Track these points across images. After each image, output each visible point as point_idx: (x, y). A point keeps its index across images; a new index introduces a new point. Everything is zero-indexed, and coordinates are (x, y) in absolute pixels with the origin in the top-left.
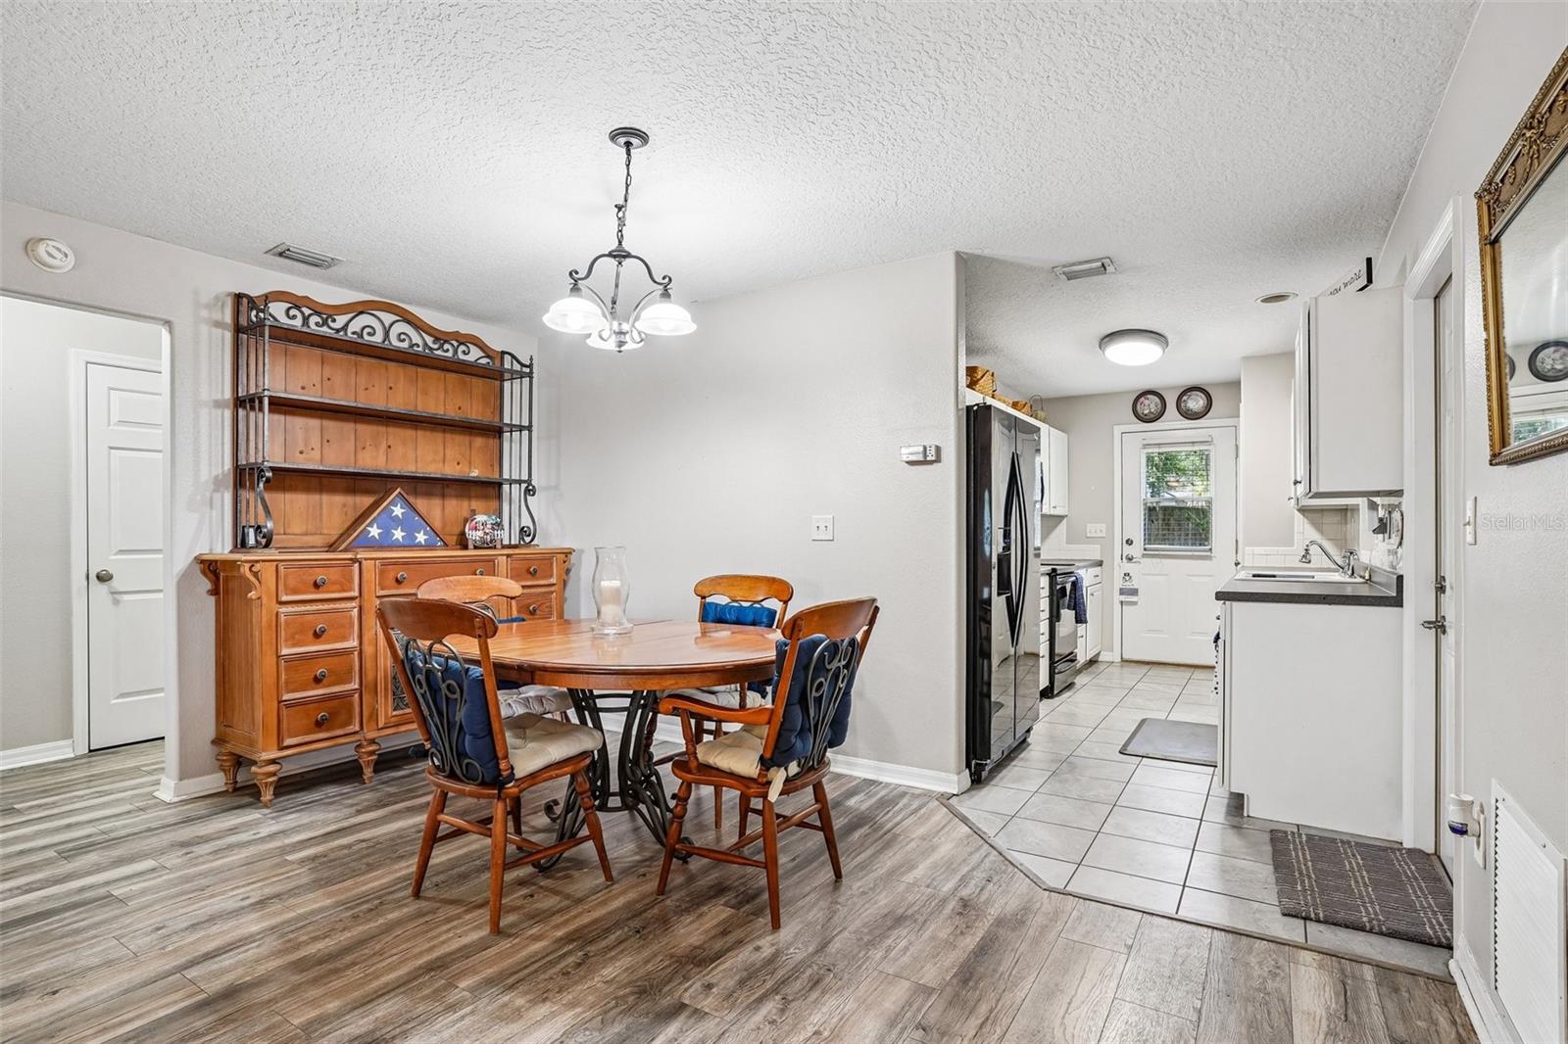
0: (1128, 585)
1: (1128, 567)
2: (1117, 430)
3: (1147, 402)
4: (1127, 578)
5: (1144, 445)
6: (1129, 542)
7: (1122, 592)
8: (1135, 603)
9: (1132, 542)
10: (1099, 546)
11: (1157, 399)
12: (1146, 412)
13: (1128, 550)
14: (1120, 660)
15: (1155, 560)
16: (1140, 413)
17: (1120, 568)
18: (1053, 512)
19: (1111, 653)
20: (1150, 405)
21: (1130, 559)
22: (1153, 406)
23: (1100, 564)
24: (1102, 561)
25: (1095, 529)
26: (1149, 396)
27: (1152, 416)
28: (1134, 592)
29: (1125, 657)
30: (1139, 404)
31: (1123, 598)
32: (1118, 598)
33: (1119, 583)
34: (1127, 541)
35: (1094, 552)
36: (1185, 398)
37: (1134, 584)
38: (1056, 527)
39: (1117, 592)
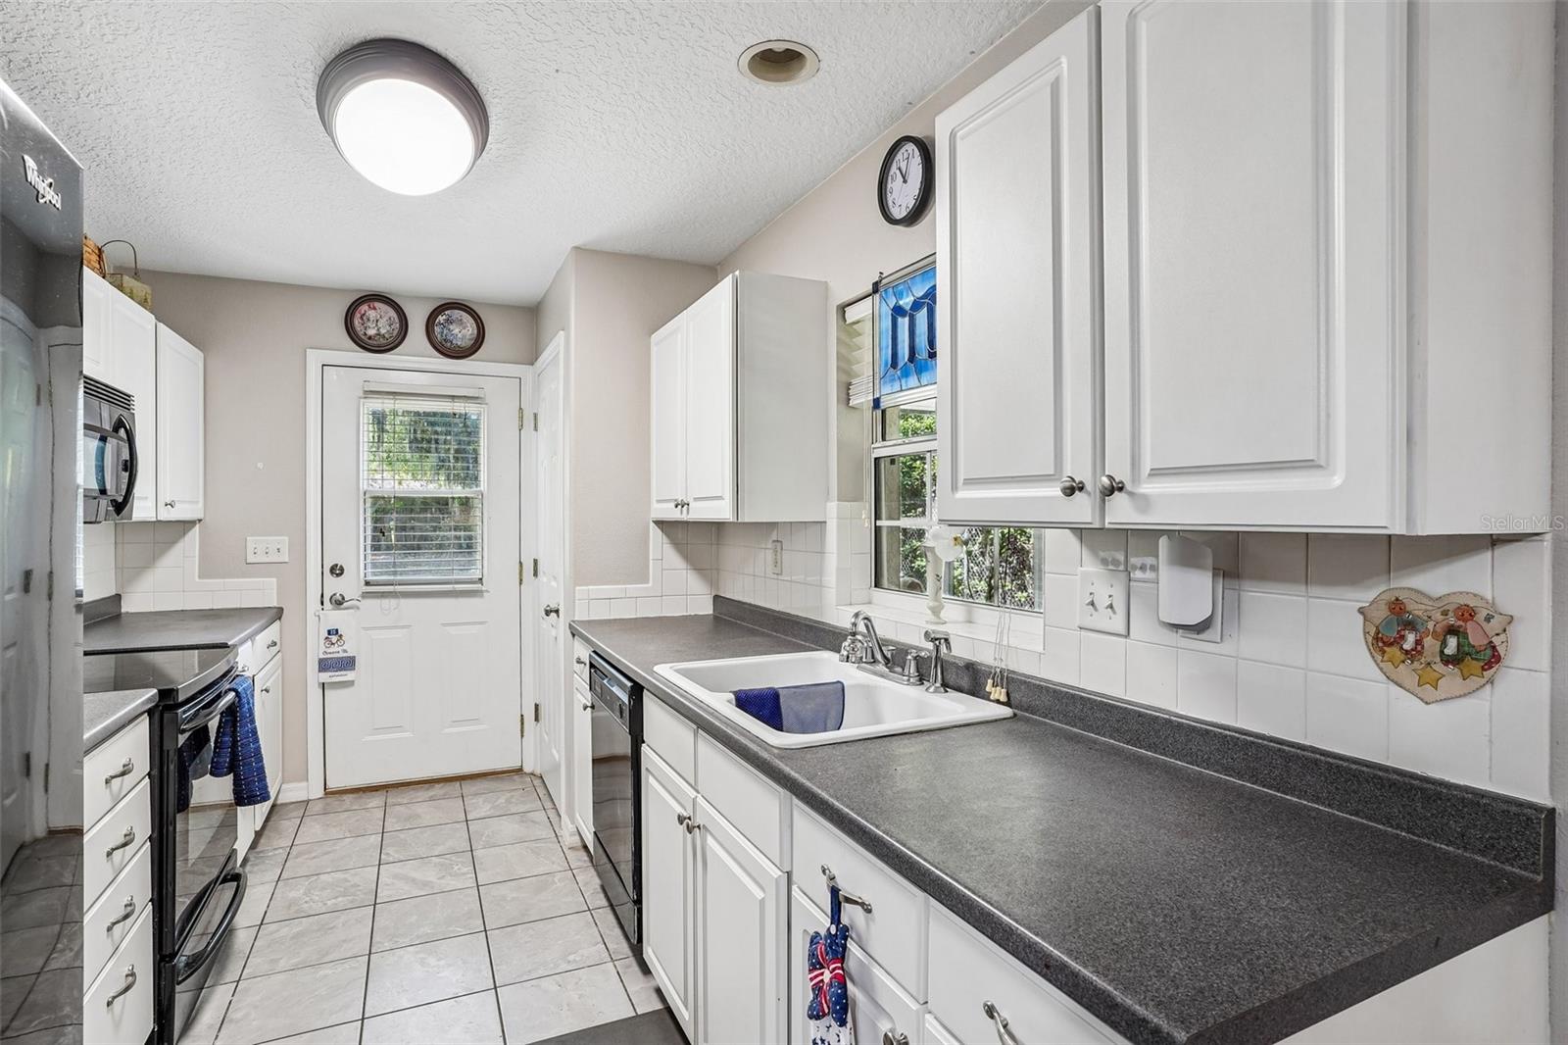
0: (337, 652)
1: (335, 618)
2: (315, 359)
3: (372, 314)
4: (334, 638)
5: (366, 392)
6: (337, 571)
7: (324, 665)
8: (350, 684)
9: (342, 570)
10: (275, 580)
11: (392, 313)
12: (372, 332)
13: (334, 586)
14: (321, 793)
15: (386, 602)
16: (361, 334)
17: (318, 620)
18: (166, 515)
19: (304, 784)
20: (378, 322)
21: (339, 602)
22: (382, 323)
23: (278, 614)
24: (280, 610)
25: (263, 546)
26: (377, 305)
27: (382, 341)
28: (348, 663)
29: (332, 785)
30: (358, 315)
31: (325, 677)
32: (314, 677)
33: (316, 649)
34: (333, 570)
35: (262, 592)
36: (441, 319)
37: (349, 647)
38: (174, 542)
39: (312, 666)
